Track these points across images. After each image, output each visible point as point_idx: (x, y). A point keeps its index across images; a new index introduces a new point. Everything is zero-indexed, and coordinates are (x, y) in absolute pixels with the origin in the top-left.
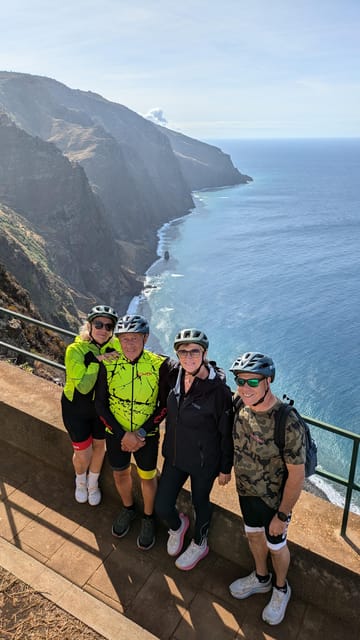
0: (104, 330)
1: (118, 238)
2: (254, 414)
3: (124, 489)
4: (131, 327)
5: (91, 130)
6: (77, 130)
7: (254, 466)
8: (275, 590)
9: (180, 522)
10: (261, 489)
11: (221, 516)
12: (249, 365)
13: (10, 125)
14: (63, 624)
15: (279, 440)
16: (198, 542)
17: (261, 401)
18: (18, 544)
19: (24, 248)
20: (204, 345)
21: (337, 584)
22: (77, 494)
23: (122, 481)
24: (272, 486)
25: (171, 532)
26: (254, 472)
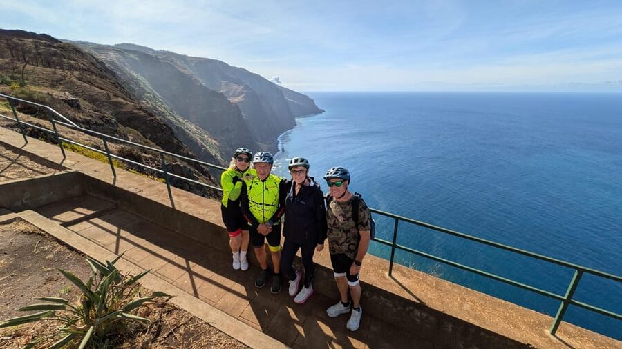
0: (243, 162)
1: (257, 141)
2: (339, 203)
3: (261, 258)
4: (264, 159)
5: (242, 87)
6: (235, 87)
7: (340, 234)
8: (353, 311)
9: (296, 276)
10: (345, 247)
11: (320, 270)
12: (335, 173)
13: (199, 84)
14: (224, 342)
15: (355, 217)
16: (307, 287)
17: (343, 195)
18: (196, 295)
19: (208, 147)
20: (307, 167)
21: (389, 304)
22: (234, 264)
23: (260, 254)
24: (351, 246)
25: (291, 282)
26: (340, 238)
